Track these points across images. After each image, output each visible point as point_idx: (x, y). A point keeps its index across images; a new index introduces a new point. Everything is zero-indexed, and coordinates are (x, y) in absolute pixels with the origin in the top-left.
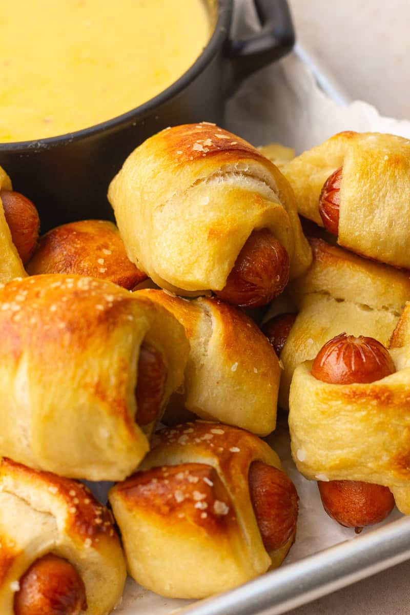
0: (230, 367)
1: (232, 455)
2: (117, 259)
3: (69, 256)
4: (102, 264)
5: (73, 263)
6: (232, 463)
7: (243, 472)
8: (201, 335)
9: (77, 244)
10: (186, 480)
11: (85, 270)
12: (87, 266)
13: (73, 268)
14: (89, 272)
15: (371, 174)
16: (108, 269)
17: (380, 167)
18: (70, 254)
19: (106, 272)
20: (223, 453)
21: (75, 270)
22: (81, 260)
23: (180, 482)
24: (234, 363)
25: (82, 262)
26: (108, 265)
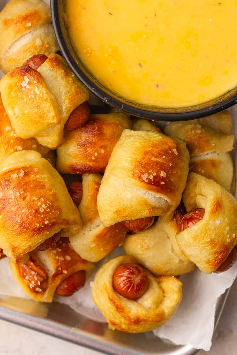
0: (91, 244)
1: (62, 273)
2: (104, 156)
3: (87, 142)
4: (95, 156)
5: (85, 146)
6: (59, 276)
7: (61, 280)
8: (94, 224)
9: (95, 139)
10: (33, 276)
11: (87, 153)
12: (89, 152)
13: (84, 148)
14: (88, 155)
15: (197, 240)
16: (96, 159)
17: (202, 241)
18: (88, 141)
19: (94, 160)
20: (59, 271)
21: (84, 150)
22: (89, 148)
23: (31, 274)
24: (94, 244)
25: (89, 149)
26: (97, 158)
